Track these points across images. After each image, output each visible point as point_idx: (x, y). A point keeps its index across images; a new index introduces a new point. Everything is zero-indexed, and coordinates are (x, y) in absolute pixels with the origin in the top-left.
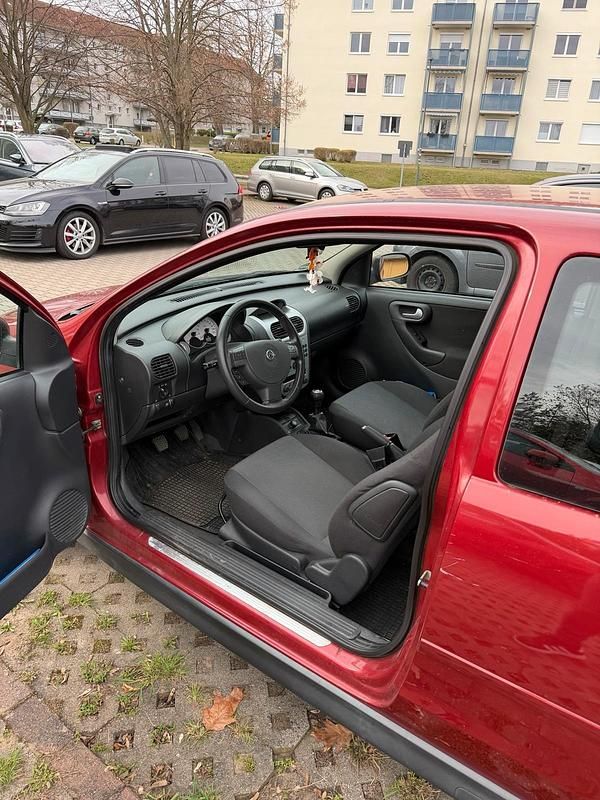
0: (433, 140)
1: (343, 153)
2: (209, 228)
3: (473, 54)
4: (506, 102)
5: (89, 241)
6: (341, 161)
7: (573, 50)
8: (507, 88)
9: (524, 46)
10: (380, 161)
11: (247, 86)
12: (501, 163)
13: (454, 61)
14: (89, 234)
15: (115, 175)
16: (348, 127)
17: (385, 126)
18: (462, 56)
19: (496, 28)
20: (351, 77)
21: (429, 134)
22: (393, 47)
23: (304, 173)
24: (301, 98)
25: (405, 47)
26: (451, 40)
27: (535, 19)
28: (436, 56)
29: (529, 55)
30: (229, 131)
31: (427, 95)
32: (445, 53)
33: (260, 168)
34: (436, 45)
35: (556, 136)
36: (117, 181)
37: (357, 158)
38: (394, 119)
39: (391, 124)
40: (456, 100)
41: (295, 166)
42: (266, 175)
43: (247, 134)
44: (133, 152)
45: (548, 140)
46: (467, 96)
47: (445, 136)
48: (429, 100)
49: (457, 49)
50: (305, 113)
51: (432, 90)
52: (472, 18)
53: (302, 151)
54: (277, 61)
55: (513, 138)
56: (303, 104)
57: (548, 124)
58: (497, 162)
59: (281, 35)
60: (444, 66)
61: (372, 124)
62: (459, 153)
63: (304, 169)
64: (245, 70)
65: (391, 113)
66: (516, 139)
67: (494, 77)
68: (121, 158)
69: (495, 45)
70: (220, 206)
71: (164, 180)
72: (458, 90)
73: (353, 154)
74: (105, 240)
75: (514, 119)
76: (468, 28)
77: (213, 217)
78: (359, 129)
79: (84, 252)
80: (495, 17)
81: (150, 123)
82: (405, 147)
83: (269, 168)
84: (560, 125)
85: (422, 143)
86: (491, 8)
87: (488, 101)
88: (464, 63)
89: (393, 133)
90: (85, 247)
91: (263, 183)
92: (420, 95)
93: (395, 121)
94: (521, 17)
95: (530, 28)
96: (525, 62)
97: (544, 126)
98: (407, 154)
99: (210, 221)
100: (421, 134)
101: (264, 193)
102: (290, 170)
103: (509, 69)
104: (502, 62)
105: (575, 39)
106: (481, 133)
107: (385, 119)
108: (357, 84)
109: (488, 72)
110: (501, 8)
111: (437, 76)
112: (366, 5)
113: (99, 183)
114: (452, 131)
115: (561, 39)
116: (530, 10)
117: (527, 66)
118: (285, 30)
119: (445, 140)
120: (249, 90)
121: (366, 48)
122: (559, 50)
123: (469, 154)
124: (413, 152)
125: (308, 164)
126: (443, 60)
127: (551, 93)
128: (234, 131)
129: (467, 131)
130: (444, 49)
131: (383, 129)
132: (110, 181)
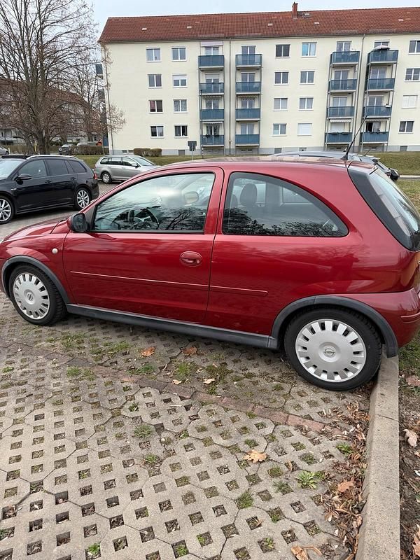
0: (209, 139)
1: (153, 151)
2: (79, 200)
3: (227, 85)
4: (251, 113)
5: (7, 212)
6: (152, 156)
7: (285, 81)
8: (251, 105)
9: (257, 79)
10: (178, 154)
11: (81, 111)
12: (253, 150)
13: (216, 90)
14: (7, 209)
15: (20, 172)
16: (154, 134)
17: (178, 132)
18: (220, 87)
19: (238, 69)
20: (152, 102)
21: (206, 136)
22: (176, 83)
23: (130, 165)
24: (122, 118)
25: (184, 83)
26: (212, 77)
27: (261, 63)
28: (204, 87)
29: (260, 85)
30: (71, 141)
31: (201, 111)
32: (210, 85)
33: (101, 163)
34: (203, 81)
35: (283, 132)
36: (21, 175)
37: (163, 154)
38: (183, 127)
39: (181, 130)
40: (221, 114)
41: (124, 161)
42: (106, 167)
43: (84, 142)
44: (28, 158)
45: (279, 135)
46: (227, 111)
47: (217, 136)
48: (204, 115)
49: (216, 83)
50: (125, 127)
51: (204, 108)
52: (223, 64)
53: (125, 151)
54: (101, 94)
55: (259, 135)
56: (124, 122)
57: (278, 125)
58: (251, 150)
59: (102, 77)
60: (210, 94)
61: (169, 131)
62: (227, 146)
63: (130, 163)
64: (78, 100)
65: (181, 124)
66: (261, 136)
67: (242, 98)
68: (21, 162)
69: (240, 80)
70: (84, 187)
71: (49, 173)
72: (221, 107)
73: (160, 151)
74: (17, 211)
75: (258, 123)
76: (222, 70)
77: (81, 193)
78: (161, 134)
79: (5, 220)
80: (237, 63)
81: (13, 139)
82: (192, 145)
83: (107, 163)
84: (285, 125)
85: (203, 141)
86: (234, 58)
87: (240, 113)
88: (223, 91)
89: (184, 136)
90: (6, 216)
91: (104, 172)
92: (198, 111)
93: (184, 128)
94: (253, 62)
95: (259, 69)
96: (259, 89)
97: (276, 126)
98: (194, 149)
99: (79, 196)
100: (202, 136)
101: (106, 179)
102: (122, 164)
103: (249, 93)
104: (245, 89)
105: (286, 74)
106: (239, 133)
107: (177, 128)
108: (157, 106)
109: (237, 95)
110: (240, 58)
111: (206, 99)
112: (156, 58)
113: (10, 178)
114: (221, 133)
115: (278, 74)
116: (257, 59)
117: (260, 91)
118: (104, 74)
119: (217, 139)
120: (83, 114)
121: (159, 84)
122: (277, 81)
123: (233, 146)
124: (198, 147)
125: (133, 159)
126: (209, 90)
127: (277, 106)
128: (74, 141)
129: (230, 132)
130: (208, 82)
131: (177, 134)
132: (16, 176)
